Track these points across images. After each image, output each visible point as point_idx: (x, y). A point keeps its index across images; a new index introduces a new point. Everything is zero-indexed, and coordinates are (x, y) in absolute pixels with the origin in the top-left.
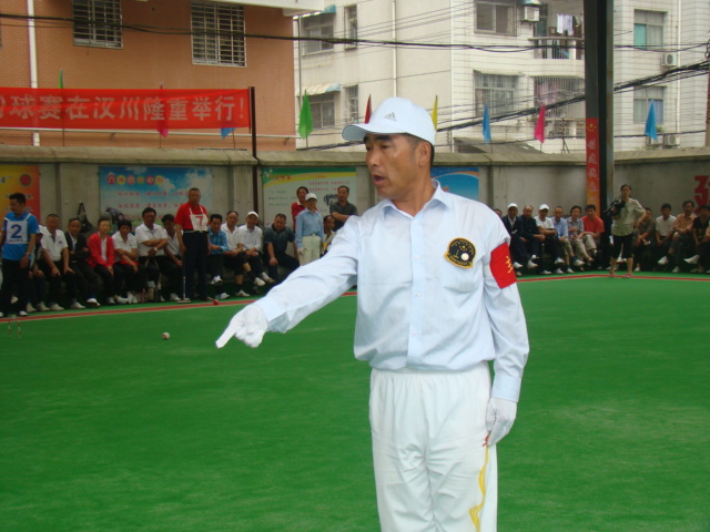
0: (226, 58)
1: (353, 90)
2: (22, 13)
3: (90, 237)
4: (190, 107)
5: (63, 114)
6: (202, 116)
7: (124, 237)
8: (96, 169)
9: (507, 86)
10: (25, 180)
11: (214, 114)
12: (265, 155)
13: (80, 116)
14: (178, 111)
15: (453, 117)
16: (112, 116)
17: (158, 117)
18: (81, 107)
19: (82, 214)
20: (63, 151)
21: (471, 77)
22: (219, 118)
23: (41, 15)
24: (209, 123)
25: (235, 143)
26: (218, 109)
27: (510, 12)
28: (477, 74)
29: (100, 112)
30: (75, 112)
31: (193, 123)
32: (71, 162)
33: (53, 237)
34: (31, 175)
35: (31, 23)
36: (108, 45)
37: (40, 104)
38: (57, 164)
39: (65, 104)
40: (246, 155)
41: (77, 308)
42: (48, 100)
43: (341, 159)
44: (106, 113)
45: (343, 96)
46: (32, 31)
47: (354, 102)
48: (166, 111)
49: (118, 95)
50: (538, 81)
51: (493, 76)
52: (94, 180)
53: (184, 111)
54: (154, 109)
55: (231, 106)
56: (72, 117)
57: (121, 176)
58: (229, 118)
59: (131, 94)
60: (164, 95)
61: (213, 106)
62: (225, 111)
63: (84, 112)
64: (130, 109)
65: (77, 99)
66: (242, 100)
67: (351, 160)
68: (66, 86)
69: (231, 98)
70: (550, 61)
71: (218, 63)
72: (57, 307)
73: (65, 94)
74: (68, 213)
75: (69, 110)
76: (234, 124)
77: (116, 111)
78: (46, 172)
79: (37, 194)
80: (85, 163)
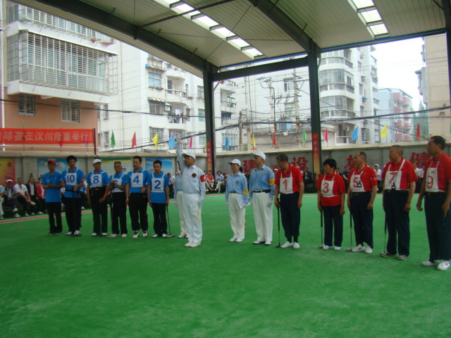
0: (73, 119)
1: (107, 133)
3: (37, 185)
4: (71, 135)
5: (24, 138)
6: (76, 139)
8: (36, 160)
9: (160, 131)
10: (9, 165)
11: (80, 138)
12: (99, 154)
13: (30, 139)
14: (67, 138)
15: (143, 142)
16: (42, 139)
17: (59, 140)
18: (31, 136)
20: (24, 153)
21: (148, 129)
22: (82, 140)
24: (79, 142)
26: (82, 137)
27: (161, 108)
28: (150, 127)
29: (38, 137)
31: (72, 142)
32: (27, 157)
33: (21, 187)
34: (12, 163)
36: (31, 115)
37: (14, 134)
38: (22, 158)
39: (25, 134)
40: (92, 154)
42: (18, 133)
43: (126, 155)
44: (40, 138)
45: (103, 135)
47: (107, 137)
48: (62, 138)
49: (45, 131)
50: (170, 130)
51: (156, 129)
52: (36, 164)
53: (69, 137)
54: (58, 136)
55: (86, 135)
56: (27, 139)
58: (86, 140)
59: (50, 131)
60: (62, 131)
61: (80, 135)
62: (84, 137)
63: (32, 138)
64: (49, 136)
65: (29, 133)
66: (91, 133)
67: (130, 155)
69: (87, 133)
70: (173, 124)
71: (71, 121)
73: (24, 131)
74: (26, 179)
75: (26, 137)
76: (87, 142)
77: (43, 137)
78: (17, 161)
79: (14, 170)
80: (32, 157)
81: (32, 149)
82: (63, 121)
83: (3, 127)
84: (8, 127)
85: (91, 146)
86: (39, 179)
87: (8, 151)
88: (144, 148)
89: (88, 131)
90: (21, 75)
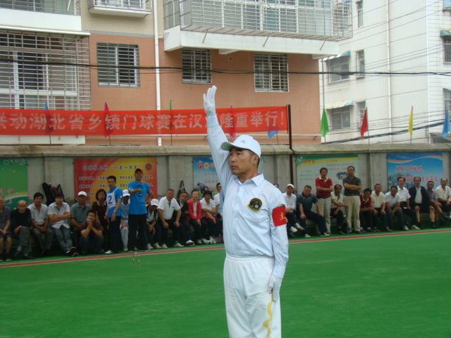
0: (276, 87)
2: (152, 65)
4: (249, 118)
5: (171, 126)
6: (257, 124)
7: (208, 201)
8: (191, 159)
10: (148, 167)
11: (264, 122)
12: (297, 148)
13: (181, 126)
14: (241, 123)
15: (429, 119)
16: (201, 126)
17: (229, 126)
18: (182, 121)
19: (182, 187)
20: (172, 149)
21: (442, 93)
22: (268, 125)
23: (163, 66)
24: (262, 128)
25: (278, 141)
26: (267, 120)
28: (445, 91)
29: (194, 124)
30: (178, 124)
31: (250, 128)
32: (176, 155)
34: (152, 164)
35: (158, 71)
36: (203, 82)
37: (157, 120)
38: (167, 157)
39: (172, 119)
40: (286, 148)
41: (178, 247)
42: (162, 117)
43: (347, 149)
44: (197, 124)
46: (158, 76)
47: (362, 111)
48: (234, 122)
52: (190, 166)
53: (245, 121)
54: (227, 120)
55: (275, 117)
56: (177, 127)
57: (206, 163)
58: (274, 125)
61: (264, 118)
62: (271, 120)
63: (184, 124)
65: (179, 116)
66: (282, 114)
67: (354, 149)
68: (173, 109)
69: (275, 112)
71: (271, 90)
72: (165, 246)
73: (172, 113)
74: (175, 187)
75: (175, 123)
76: (277, 129)
78: (161, 161)
79: (155, 175)
80: (184, 155)
82: (257, 90)
83: (158, 108)
88: (431, 130)
89: (278, 109)
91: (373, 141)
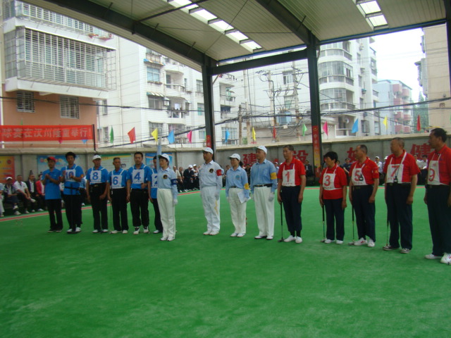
0: (72, 115)
1: (106, 129)
4: (70, 131)
5: (22, 135)
6: (75, 136)
8: (35, 157)
9: (160, 127)
10: (9, 162)
11: (79, 134)
12: (99, 150)
13: (29, 136)
14: (66, 135)
16: (41, 136)
17: (58, 136)
18: (30, 133)
20: (24, 151)
22: (82, 136)
24: (78, 138)
26: (81, 133)
27: (160, 103)
28: (150, 122)
29: (37, 134)
31: (72, 138)
32: (27, 154)
33: (21, 185)
34: (11, 160)
36: (30, 111)
37: (14, 131)
38: (21, 155)
39: (23, 131)
40: (92, 150)
42: (17, 130)
43: (126, 151)
44: (39, 135)
45: (103, 130)
47: (106, 133)
48: (61, 134)
49: (44, 128)
50: (170, 125)
51: (155, 123)
52: (35, 161)
53: (68, 133)
54: (57, 133)
55: (85, 131)
56: (26, 136)
58: (85, 136)
59: (49, 127)
60: (61, 127)
61: (79, 132)
62: (83, 133)
63: (31, 135)
64: (48, 133)
65: (28, 130)
66: (90, 129)
68: (24, 125)
69: (86, 128)
70: (172, 118)
71: (70, 118)
73: (23, 128)
74: (26, 176)
75: (25, 134)
76: (87, 138)
77: (42, 134)
78: (17, 158)
79: (13, 167)
80: (32, 154)
81: (31, 146)
82: (61, 117)
83: (2, 124)
84: (7, 124)
85: (90, 142)
86: (39, 176)
87: (7, 149)
90: (19, 72)
91: (139, 145)
